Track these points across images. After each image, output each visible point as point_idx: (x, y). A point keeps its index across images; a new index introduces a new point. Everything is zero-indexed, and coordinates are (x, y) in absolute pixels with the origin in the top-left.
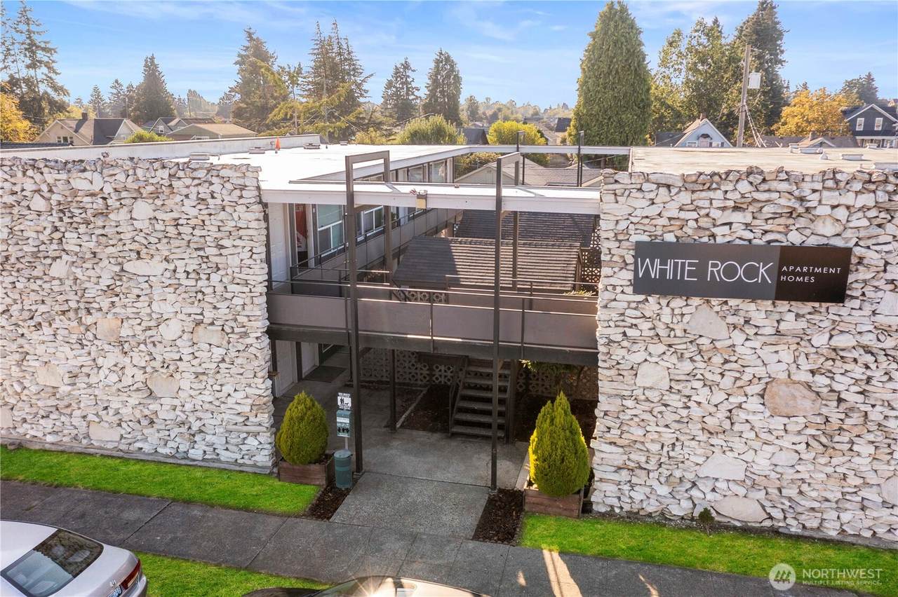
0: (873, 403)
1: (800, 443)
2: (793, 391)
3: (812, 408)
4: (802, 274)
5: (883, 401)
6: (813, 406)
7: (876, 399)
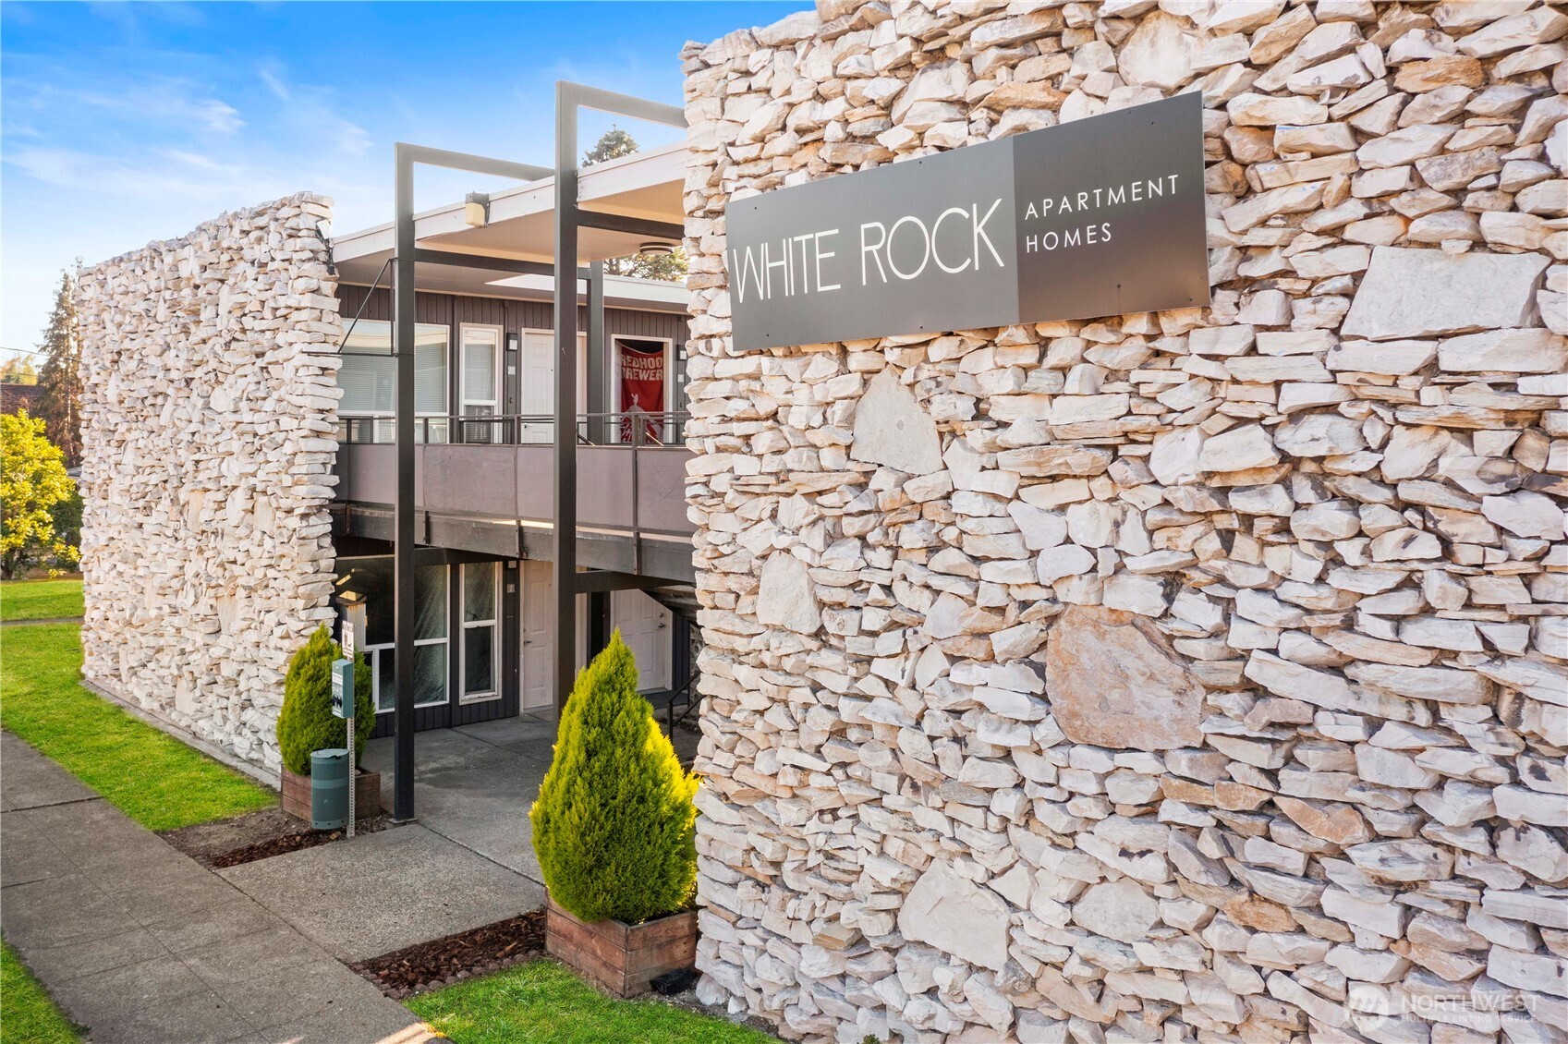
0: (1374, 710)
1: (1142, 854)
2: (1117, 651)
3: (1177, 721)
4: (1076, 221)
5: (1410, 702)
6: (1178, 712)
7: (1386, 695)
